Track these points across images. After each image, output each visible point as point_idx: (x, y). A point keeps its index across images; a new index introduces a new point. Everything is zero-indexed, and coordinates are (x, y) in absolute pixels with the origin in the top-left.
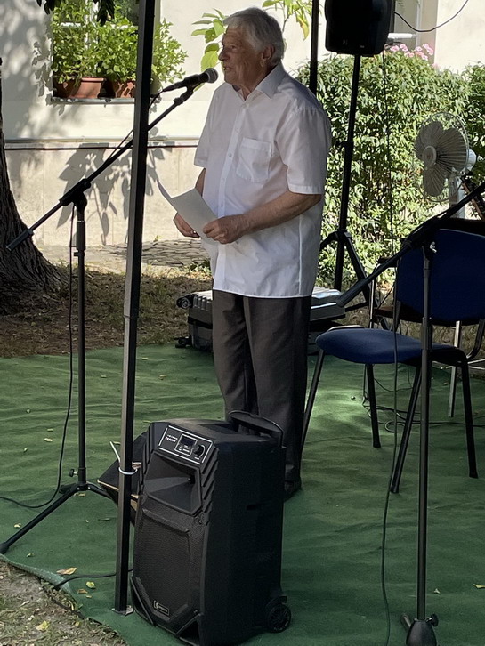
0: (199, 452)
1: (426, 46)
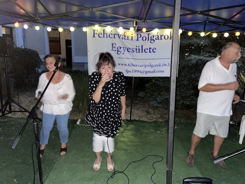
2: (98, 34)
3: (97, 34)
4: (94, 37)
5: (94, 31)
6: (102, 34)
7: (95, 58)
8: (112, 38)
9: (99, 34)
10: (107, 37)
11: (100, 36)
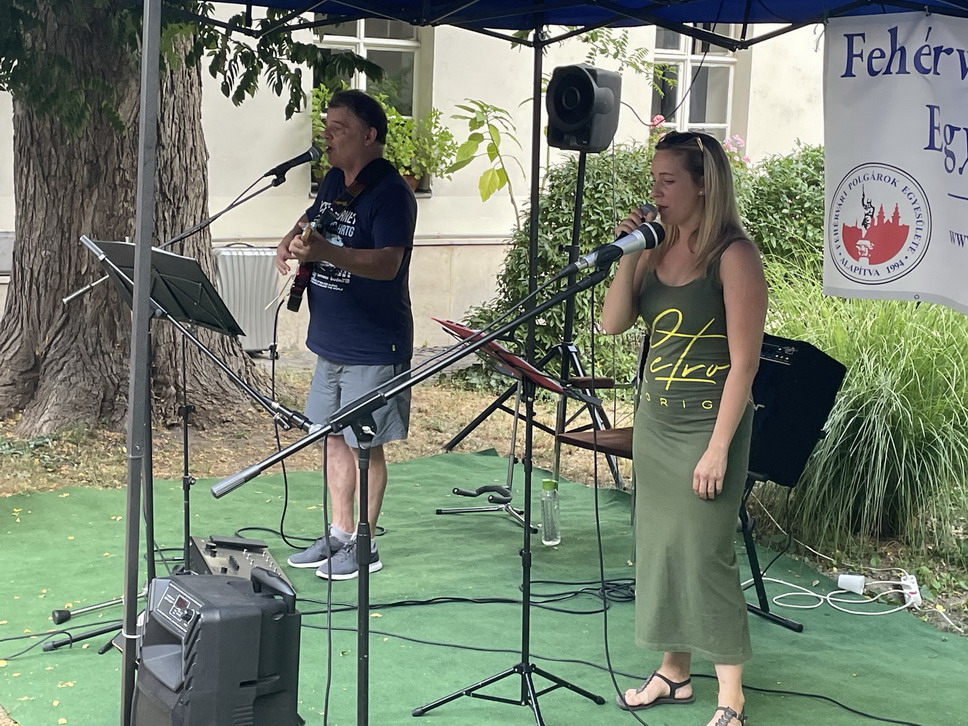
0: (187, 617)
1: (736, 137)
2: (866, 58)
3: (861, 56)
4: (849, 73)
5: (850, 38)
6: (883, 55)
7: (839, 197)
8: (927, 72)
9: (871, 58)
10: (902, 70)
11: (877, 64)
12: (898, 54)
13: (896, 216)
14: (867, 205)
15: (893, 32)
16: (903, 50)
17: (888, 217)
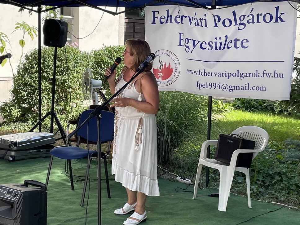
0: (15, 196)
1: (76, 43)
6: (165, 18)
8: (179, 23)
9: (161, 18)
10: (171, 22)
12: (170, 18)
13: (170, 65)
14: (161, 62)
15: (168, 11)
16: (171, 16)
17: (167, 66)
